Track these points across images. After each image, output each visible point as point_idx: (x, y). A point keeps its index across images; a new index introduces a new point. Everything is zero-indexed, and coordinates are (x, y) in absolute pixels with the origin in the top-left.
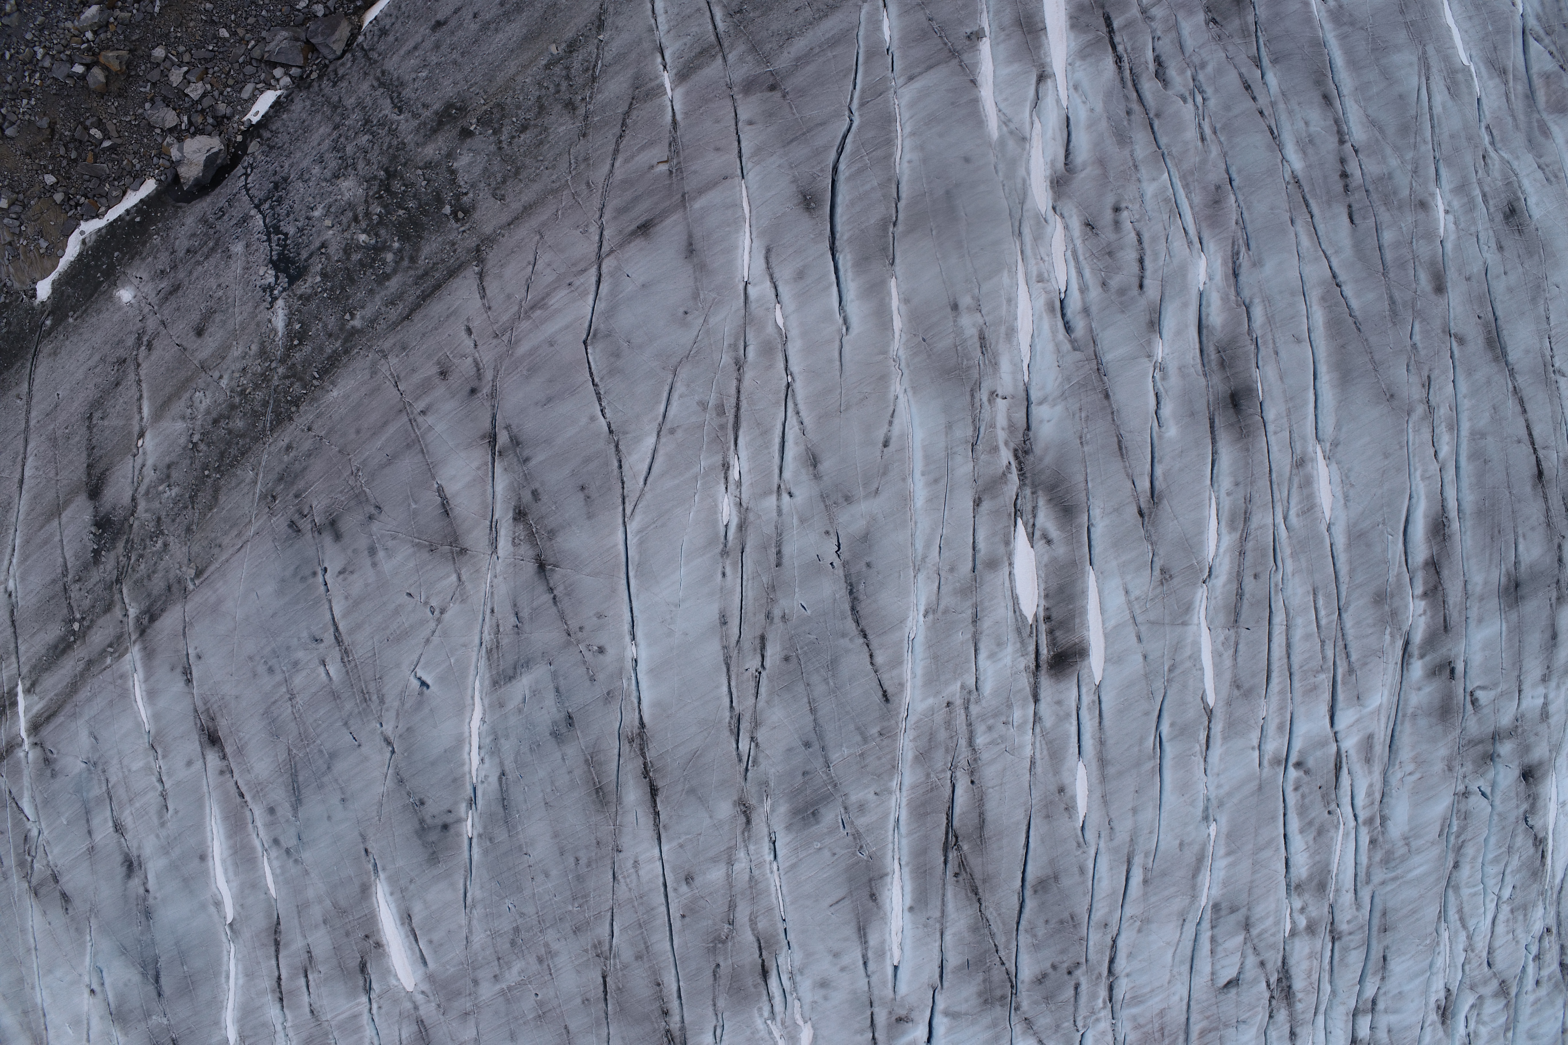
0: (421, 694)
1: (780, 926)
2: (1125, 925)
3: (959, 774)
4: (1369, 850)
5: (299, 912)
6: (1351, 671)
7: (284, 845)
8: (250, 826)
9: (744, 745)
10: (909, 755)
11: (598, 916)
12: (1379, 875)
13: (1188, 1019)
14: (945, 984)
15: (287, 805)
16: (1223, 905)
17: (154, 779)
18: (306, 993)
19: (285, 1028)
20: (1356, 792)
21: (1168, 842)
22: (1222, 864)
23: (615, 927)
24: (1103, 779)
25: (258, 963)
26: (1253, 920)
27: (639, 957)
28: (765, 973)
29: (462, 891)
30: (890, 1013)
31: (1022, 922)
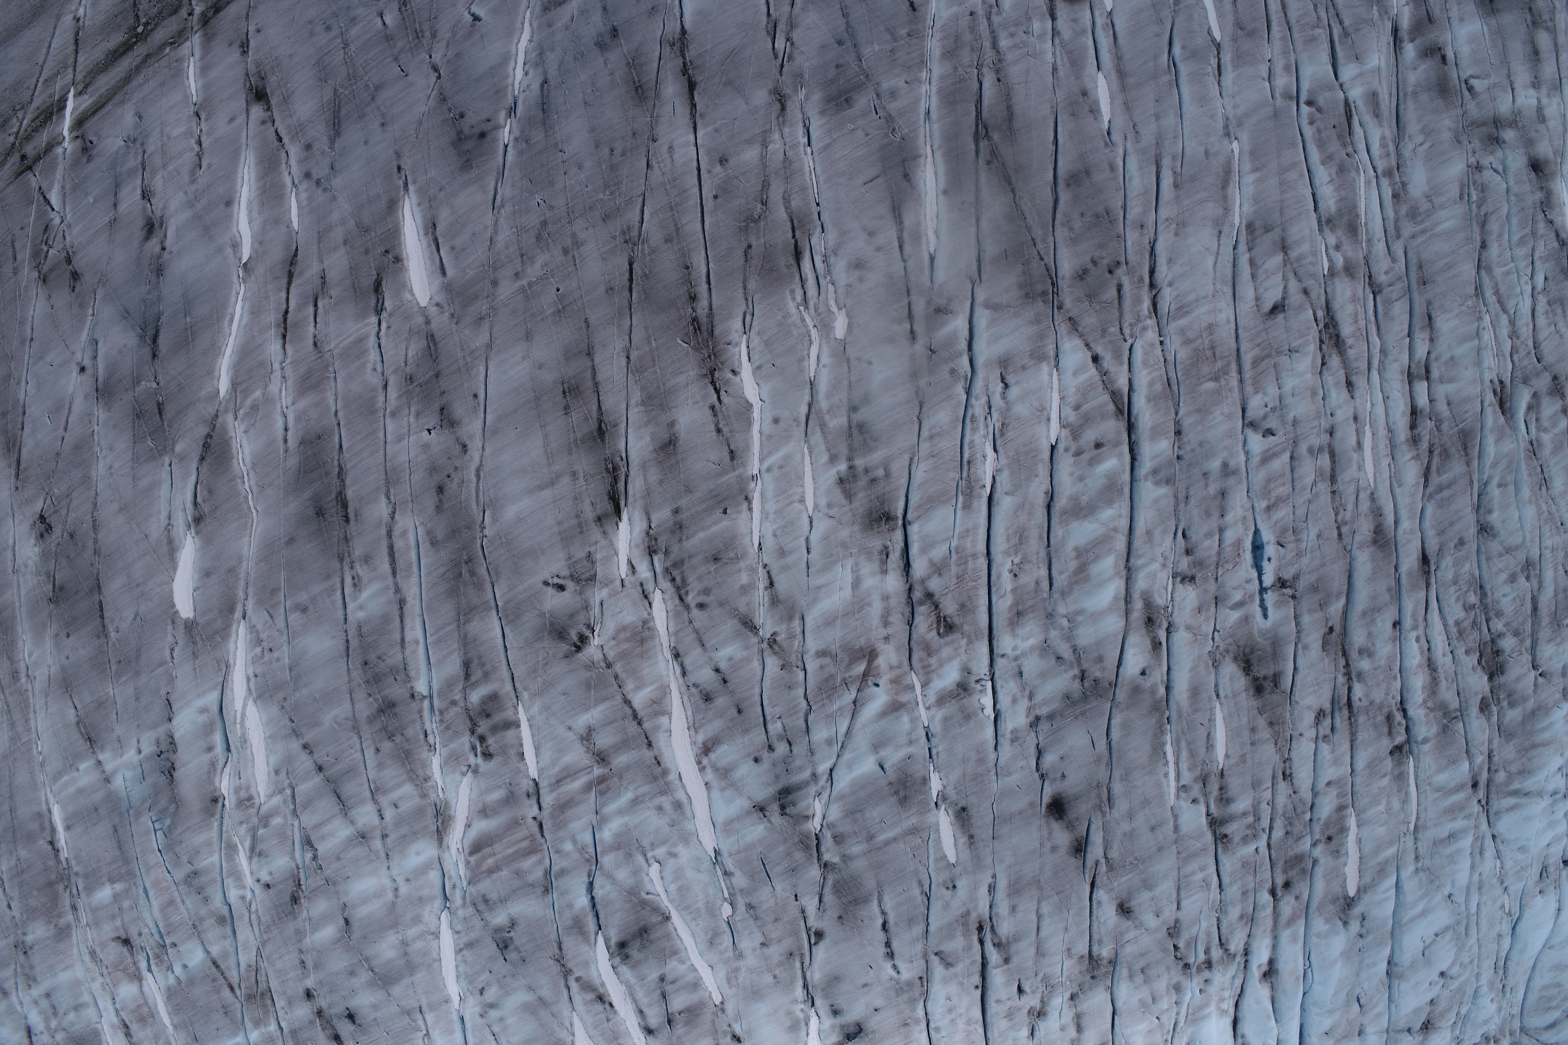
0: (473, 26)
1: (815, 210)
2: (1161, 228)
3: (985, 70)
4: (1394, 204)
5: (319, 238)
6: (1346, 34)
7: (315, 176)
8: (284, 165)
9: (780, 44)
10: (937, 52)
11: (630, 202)
12: (1408, 229)
13: (1238, 350)
14: (984, 277)
15: (325, 139)
16: (1257, 225)
17: (193, 141)
18: (312, 324)
19: (282, 369)
20: (1370, 142)
21: (1193, 148)
22: (1249, 179)
23: (646, 212)
24: (1124, 88)
25: (267, 297)
26: (1289, 242)
27: (668, 240)
28: (798, 255)
29: (492, 193)
30: (928, 302)
31: (1058, 216)
